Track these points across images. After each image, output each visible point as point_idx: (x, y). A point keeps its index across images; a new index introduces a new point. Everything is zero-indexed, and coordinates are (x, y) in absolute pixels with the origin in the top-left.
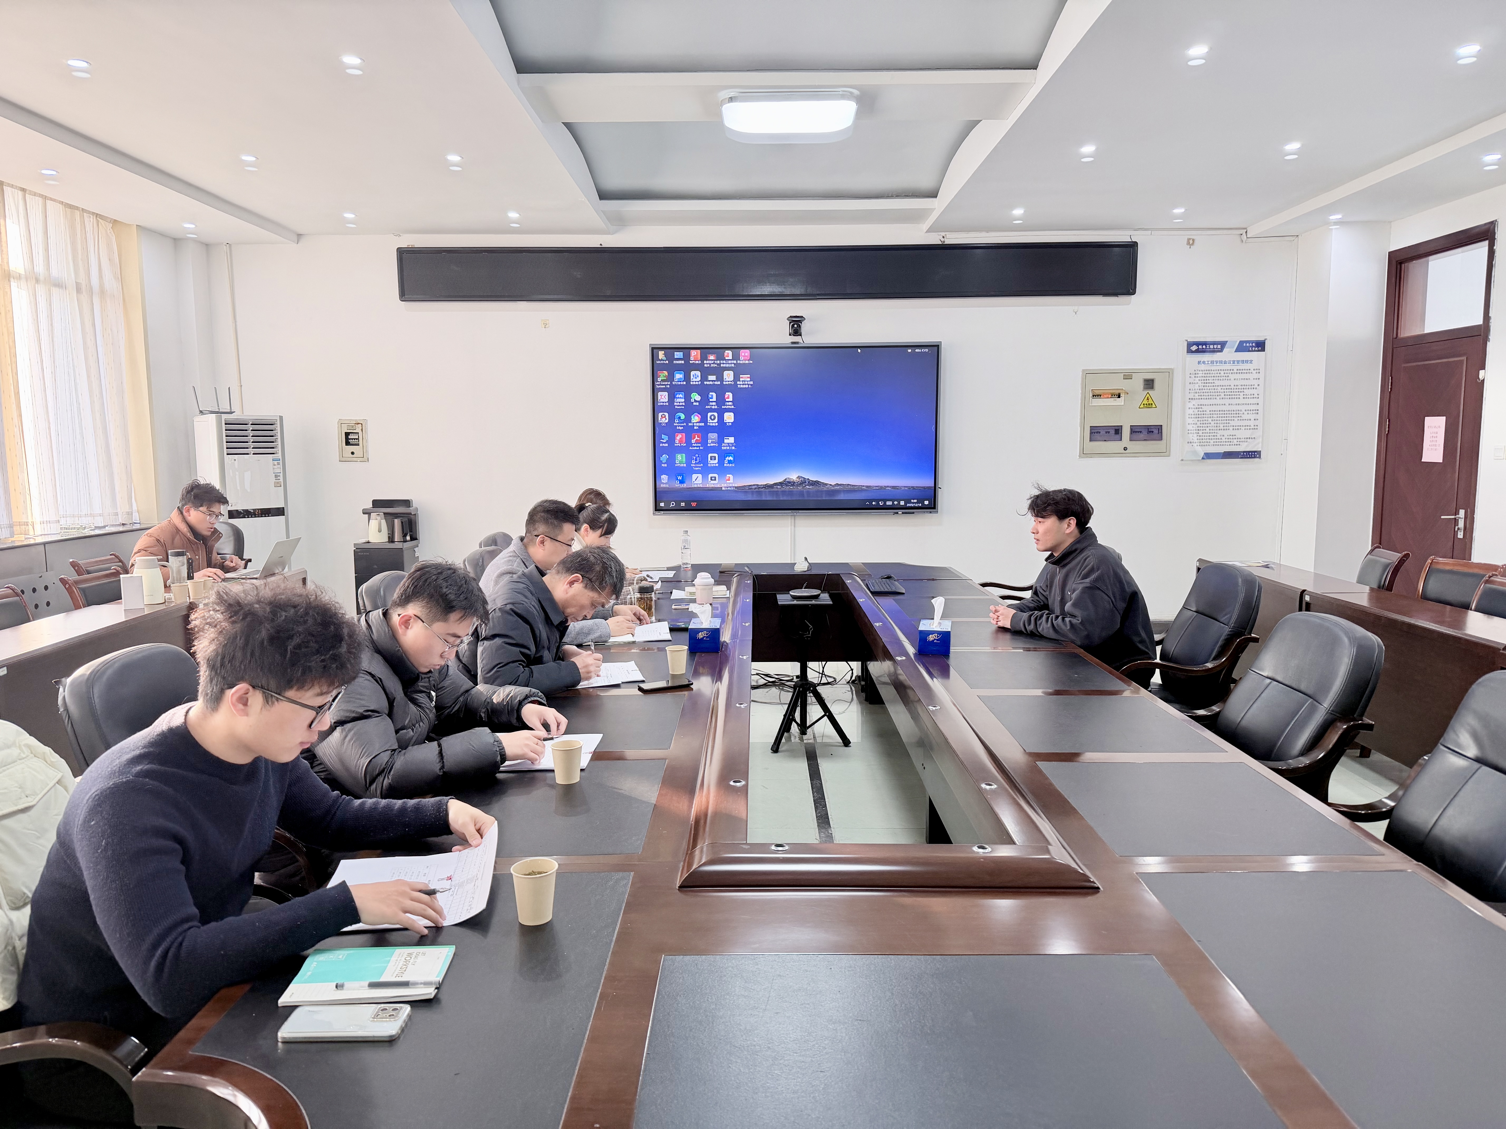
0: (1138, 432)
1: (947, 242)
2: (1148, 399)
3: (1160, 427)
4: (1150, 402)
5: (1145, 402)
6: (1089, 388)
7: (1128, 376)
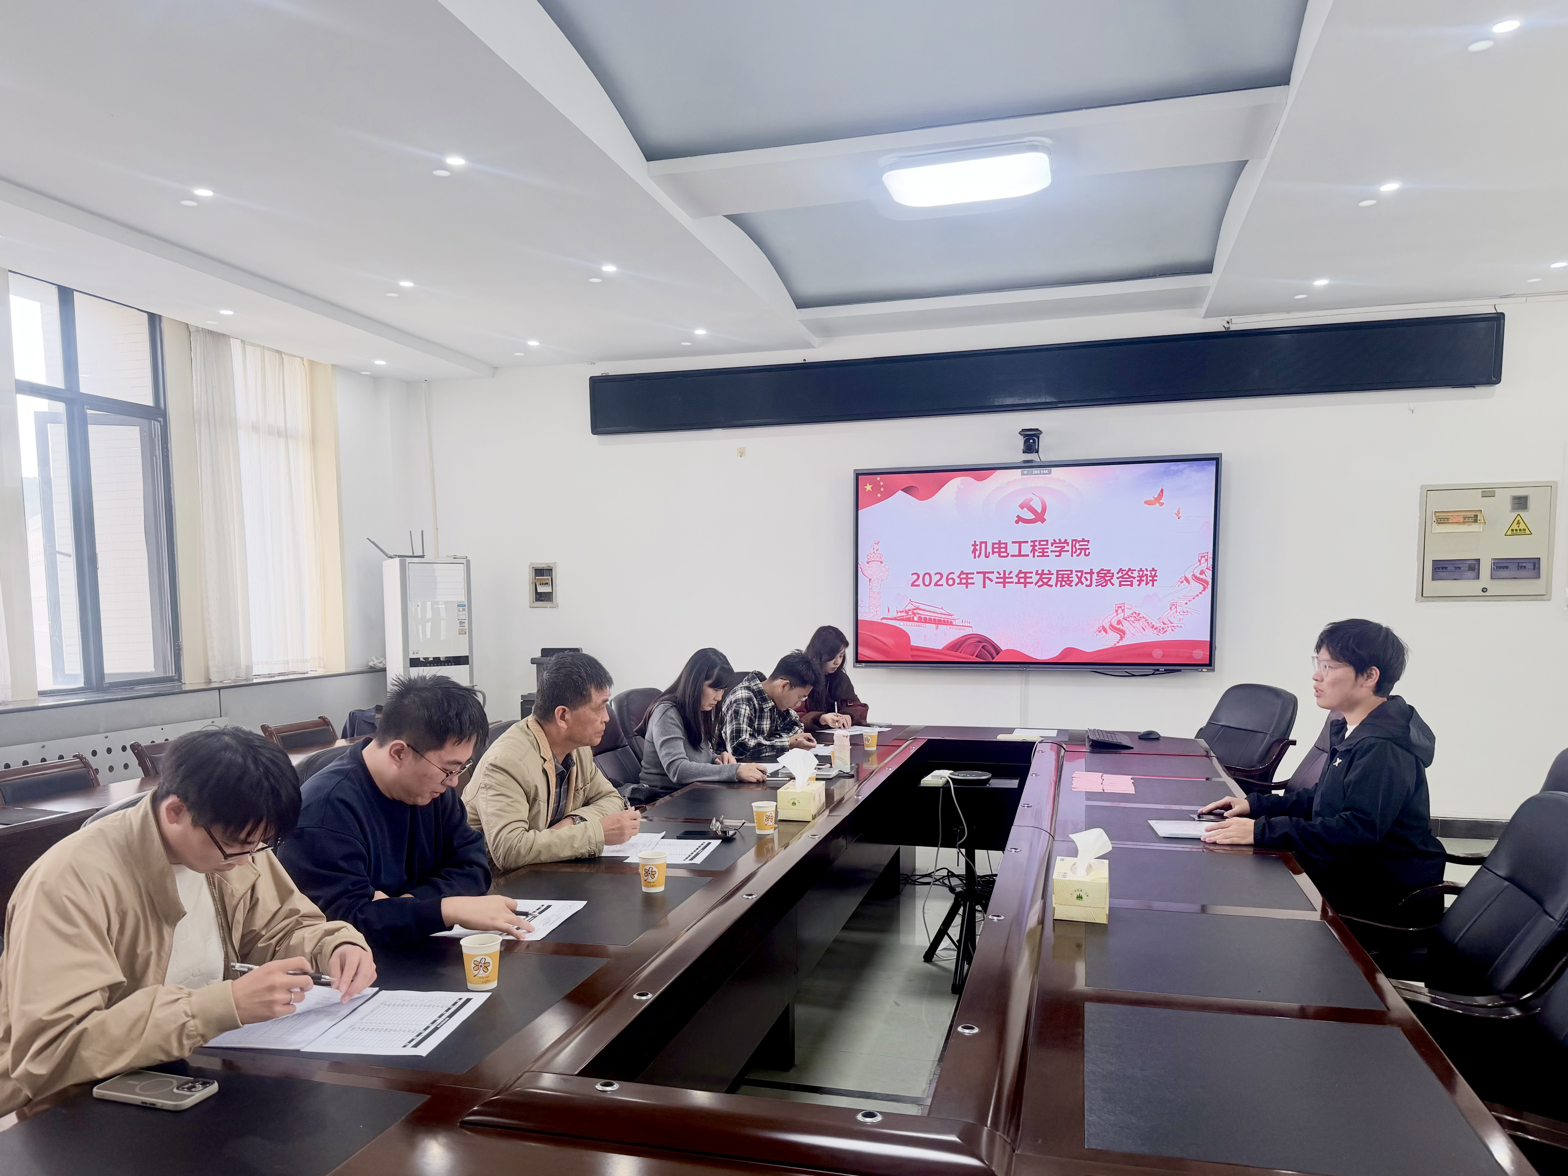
0: (1504, 567)
1: (1233, 328)
2: (1518, 523)
3: (1536, 561)
4: (1522, 526)
5: (1515, 527)
6: (1432, 509)
7: (1488, 492)
